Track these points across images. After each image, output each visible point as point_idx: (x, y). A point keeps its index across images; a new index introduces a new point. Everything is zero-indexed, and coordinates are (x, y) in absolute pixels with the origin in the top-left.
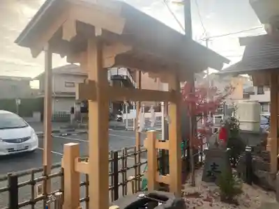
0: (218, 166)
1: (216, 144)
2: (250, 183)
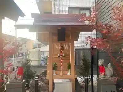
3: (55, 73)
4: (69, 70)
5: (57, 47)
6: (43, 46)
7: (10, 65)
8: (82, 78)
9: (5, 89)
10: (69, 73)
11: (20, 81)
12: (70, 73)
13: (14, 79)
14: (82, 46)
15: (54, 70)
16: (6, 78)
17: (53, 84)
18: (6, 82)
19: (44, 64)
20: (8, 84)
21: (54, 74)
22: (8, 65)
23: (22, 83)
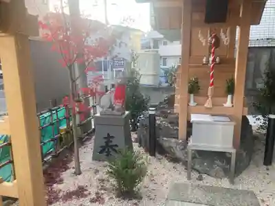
0: (113, 137)
1: (111, 107)
2: (153, 154)
3: (194, 102)
4: (229, 97)
5: (204, 39)
6: (165, 44)
7: (100, 79)
8: (259, 119)
9: (93, 127)
10: (228, 104)
11: (120, 113)
12: (232, 103)
13: (109, 108)
14: (268, 39)
15: (192, 95)
16: (94, 107)
17: (190, 125)
18: (94, 114)
19: (167, 84)
20: (98, 117)
21: (192, 103)
22: (95, 79)
23: (124, 116)
